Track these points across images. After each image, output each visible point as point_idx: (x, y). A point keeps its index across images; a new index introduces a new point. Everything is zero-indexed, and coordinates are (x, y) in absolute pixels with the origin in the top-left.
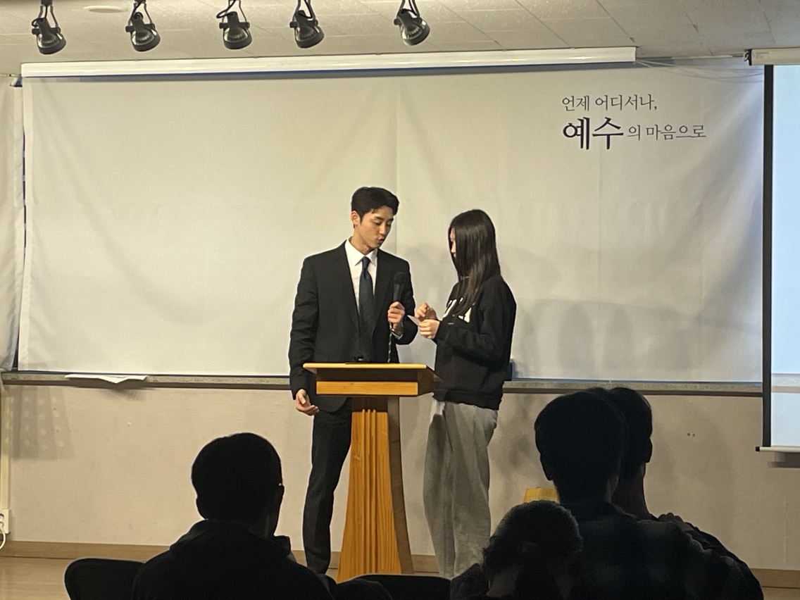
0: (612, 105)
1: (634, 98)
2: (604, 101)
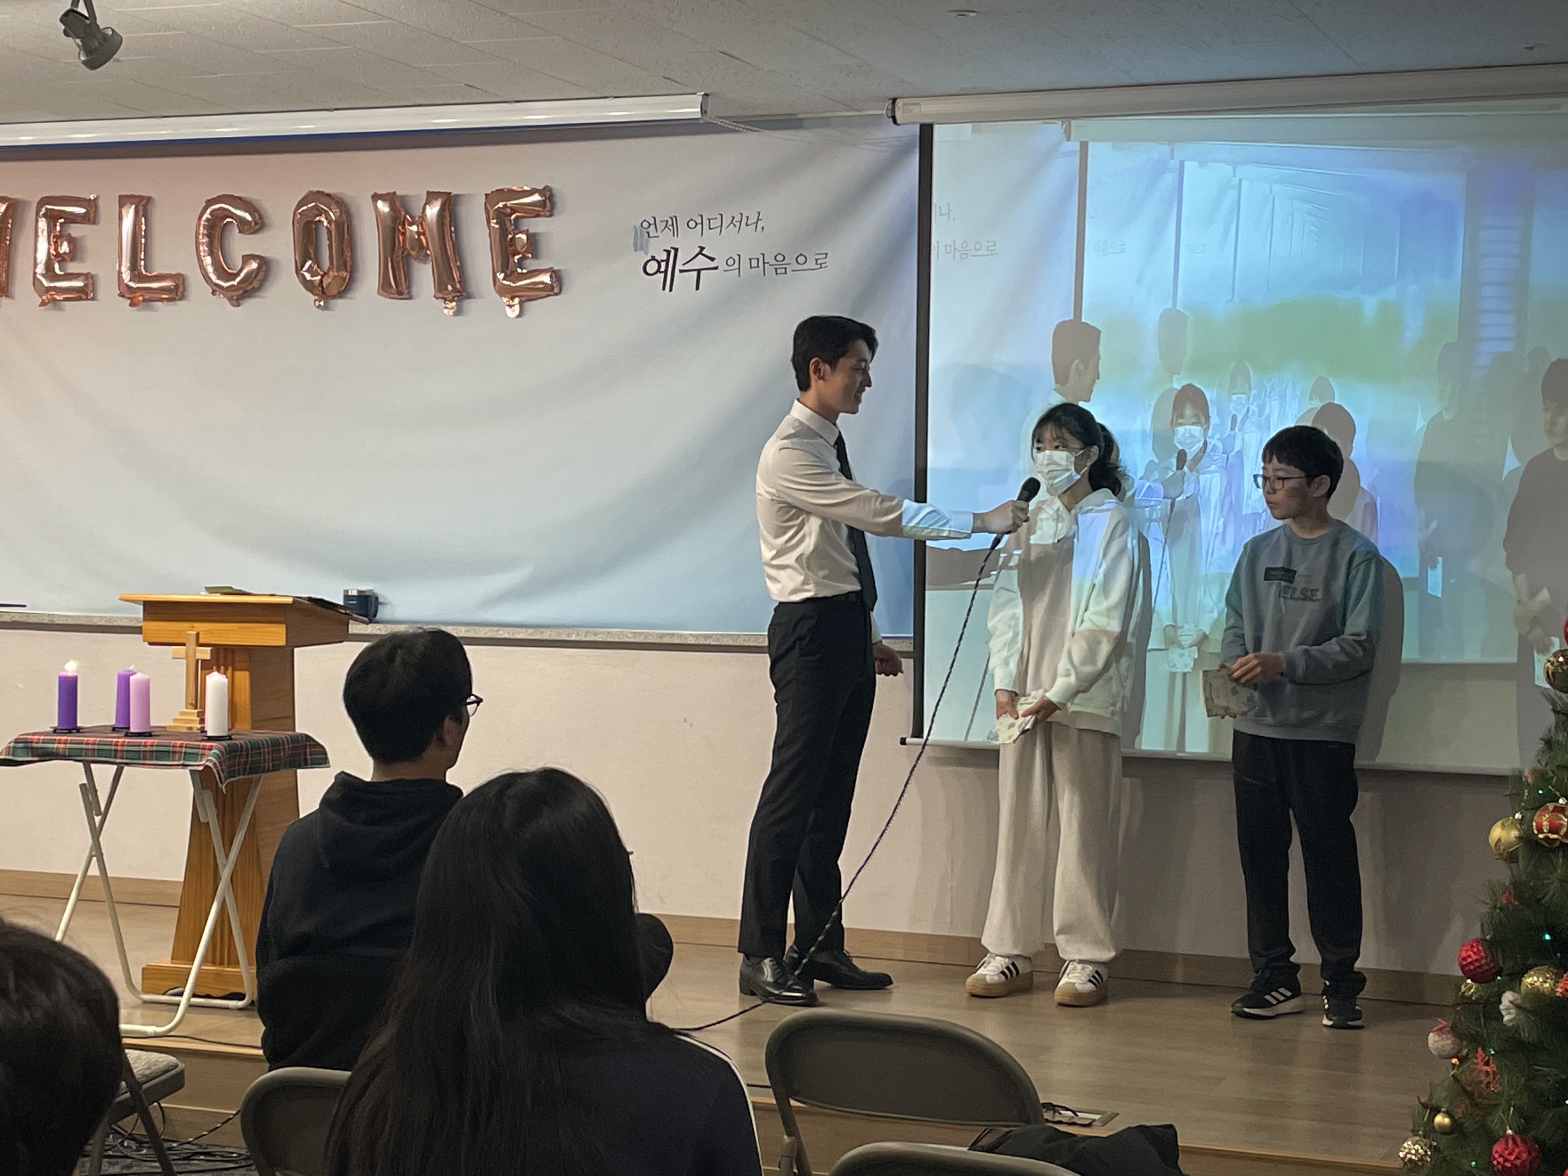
0: (710, 229)
1: (738, 218)
2: (699, 223)
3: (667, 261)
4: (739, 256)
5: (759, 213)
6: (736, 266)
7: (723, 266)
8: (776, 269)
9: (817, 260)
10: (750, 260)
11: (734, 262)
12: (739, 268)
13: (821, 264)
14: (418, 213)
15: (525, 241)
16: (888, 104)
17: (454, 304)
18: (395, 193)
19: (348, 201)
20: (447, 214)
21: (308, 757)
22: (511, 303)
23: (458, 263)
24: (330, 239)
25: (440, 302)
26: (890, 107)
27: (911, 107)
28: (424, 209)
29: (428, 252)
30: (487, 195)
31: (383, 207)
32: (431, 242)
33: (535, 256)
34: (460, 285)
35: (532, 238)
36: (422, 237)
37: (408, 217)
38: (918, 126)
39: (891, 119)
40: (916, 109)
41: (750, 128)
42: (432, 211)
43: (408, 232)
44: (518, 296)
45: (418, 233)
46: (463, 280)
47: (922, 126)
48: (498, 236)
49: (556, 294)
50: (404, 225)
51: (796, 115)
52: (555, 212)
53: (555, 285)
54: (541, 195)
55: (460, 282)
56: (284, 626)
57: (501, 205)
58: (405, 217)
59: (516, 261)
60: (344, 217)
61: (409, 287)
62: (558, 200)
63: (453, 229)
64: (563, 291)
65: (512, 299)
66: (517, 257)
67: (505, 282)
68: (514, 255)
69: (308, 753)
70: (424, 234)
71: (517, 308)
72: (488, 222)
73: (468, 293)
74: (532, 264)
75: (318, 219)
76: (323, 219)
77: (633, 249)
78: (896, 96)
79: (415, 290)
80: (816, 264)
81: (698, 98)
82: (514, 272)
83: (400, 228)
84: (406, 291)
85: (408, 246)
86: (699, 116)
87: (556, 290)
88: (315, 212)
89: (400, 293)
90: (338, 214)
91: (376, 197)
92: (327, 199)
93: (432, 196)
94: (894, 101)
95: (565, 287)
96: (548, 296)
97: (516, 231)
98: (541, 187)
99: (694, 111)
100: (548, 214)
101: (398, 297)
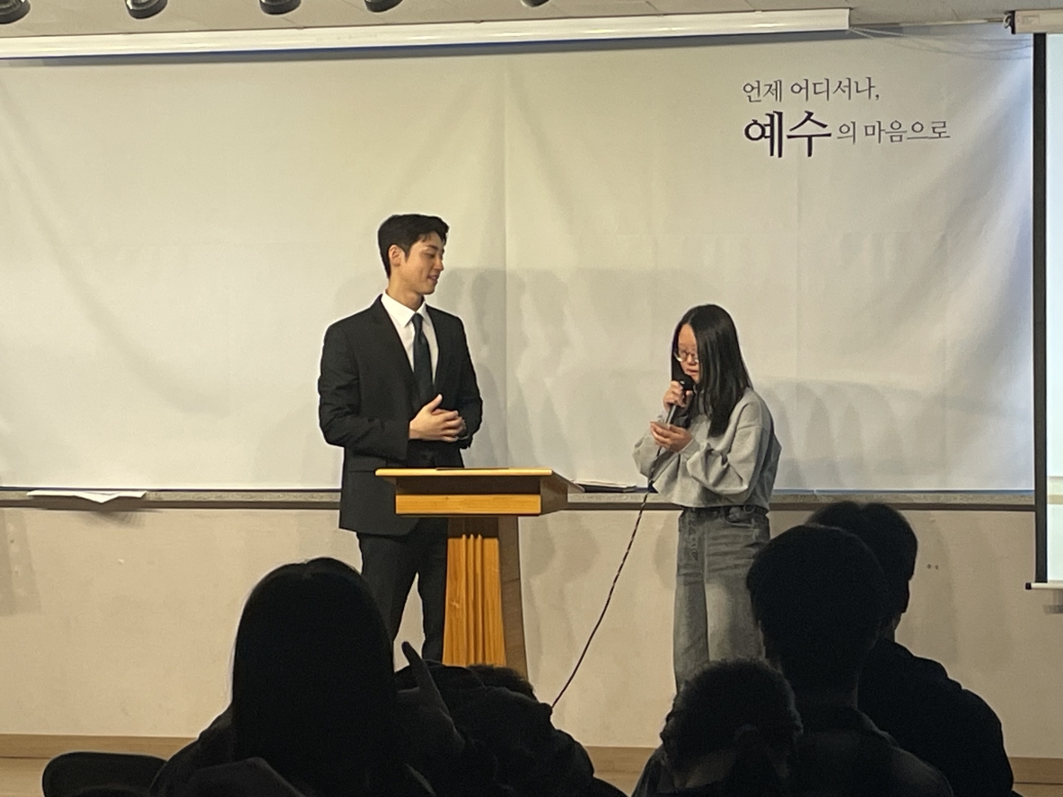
0: (815, 93)
1: (846, 83)
2: (803, 87)
3: (772, 125)
4: (854, 123)
6: (851, 133)
7: (835, 133)
8: (891, 137)
9: (934, 128)
10: (866, 127)
11: (849, 130)
12: (854, 136)
13: (940, 133)
80: (934, 132)
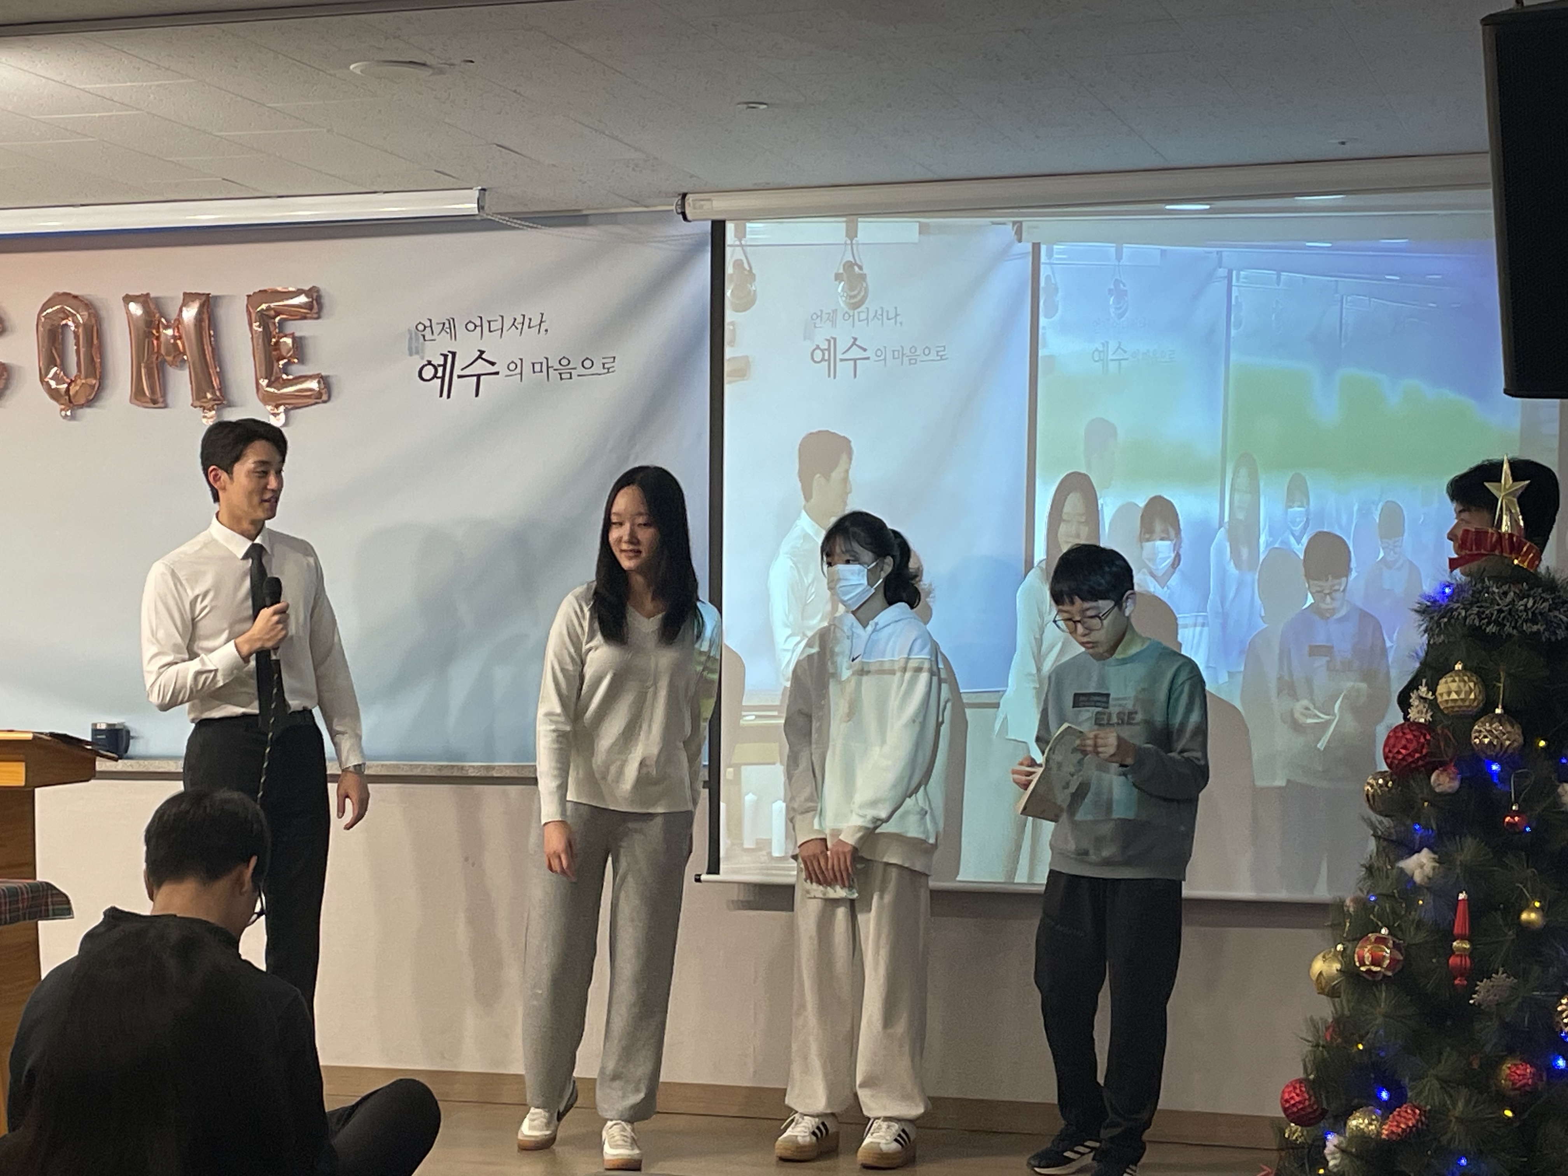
0: (490, 331)
1: (520, 319)
2: (479, 325)
3: (444, 366)
4: (521, 360)
5: (542, 314)
6: (518, 370)
7: (504, 372)
8: (560, 374)
9: (604, 364)
10: (533, 364)
11: (516, 367)
12: (521, 374)
13: (608, 369)
14: (174, 316)
15: (291, 345)
16: (677, 200)
17: (213, 412)
18: (148, 294)
19: (97, 303)
20: (206, 316)
21: (50, 908)
22: (276, 411)
23: (218, 370)
24: (77, 344)
25: (199, 411)
26: (680, 203)
27: (702, 203)
28: (181, 311)
29: (185, 357)
30: (249, 296)
31: (136, 309)
32: (188, 345)
33: (302, 361)
34: (221, 393)
35: (299, 342)
36: (179, 342)
37: (163, 320)
38: (709, 224)
39: (681, 216)
40: (707, 205)
41: (531, 225)
42: (190, 314)
43: (162, 335)
44: (284, 404)
45: (174, 337)
46: (223, 388)
47: (714, 223)
48: (261, 341)
49: (325, 402)
50: (158, 328)
51: (580, 210)
52: (322, 314)
53: (323, 391)
54: (307, 296)
55: (220, 390)
56: (24, 764)
57: (264, 306)
58: (160, 321)
59: (281, 366)
60: (93, 321)
61: (164, 395)
62: (326, 301)
63: (212, 332)
64: (333, 398)
65: (277, 407)
66: (281, 362)
67: (269, 389)
68: (278, 360)
69: (50, 903)
70: (180, 338)
71: (282, 417)
72: (251, 325)
73: (229, 401)
74: (297, 370)
75: (64, 322)
76: (70, 323)
77: (407, 352)
78: (685, 191)
79: (170, 398)
80: (604, 368)
81: (475, 193)
82: (278, 379)
83: (154, 332)
84: (161, 400)
85: (163, 351)
86: (477, 212)
87: (325, 397)
88: (62, 315)
89: (154, 402)
90: (86, 317)
91: (128, 299)
92: (75, 302)
93: (189, 297)
94: (684, 196)
95: (334, 393)
96: (317, 403)
97: (281, 335)
98: (307, 288)
99: (470, 207)
100: (316, 316)
101: (152, 405)
